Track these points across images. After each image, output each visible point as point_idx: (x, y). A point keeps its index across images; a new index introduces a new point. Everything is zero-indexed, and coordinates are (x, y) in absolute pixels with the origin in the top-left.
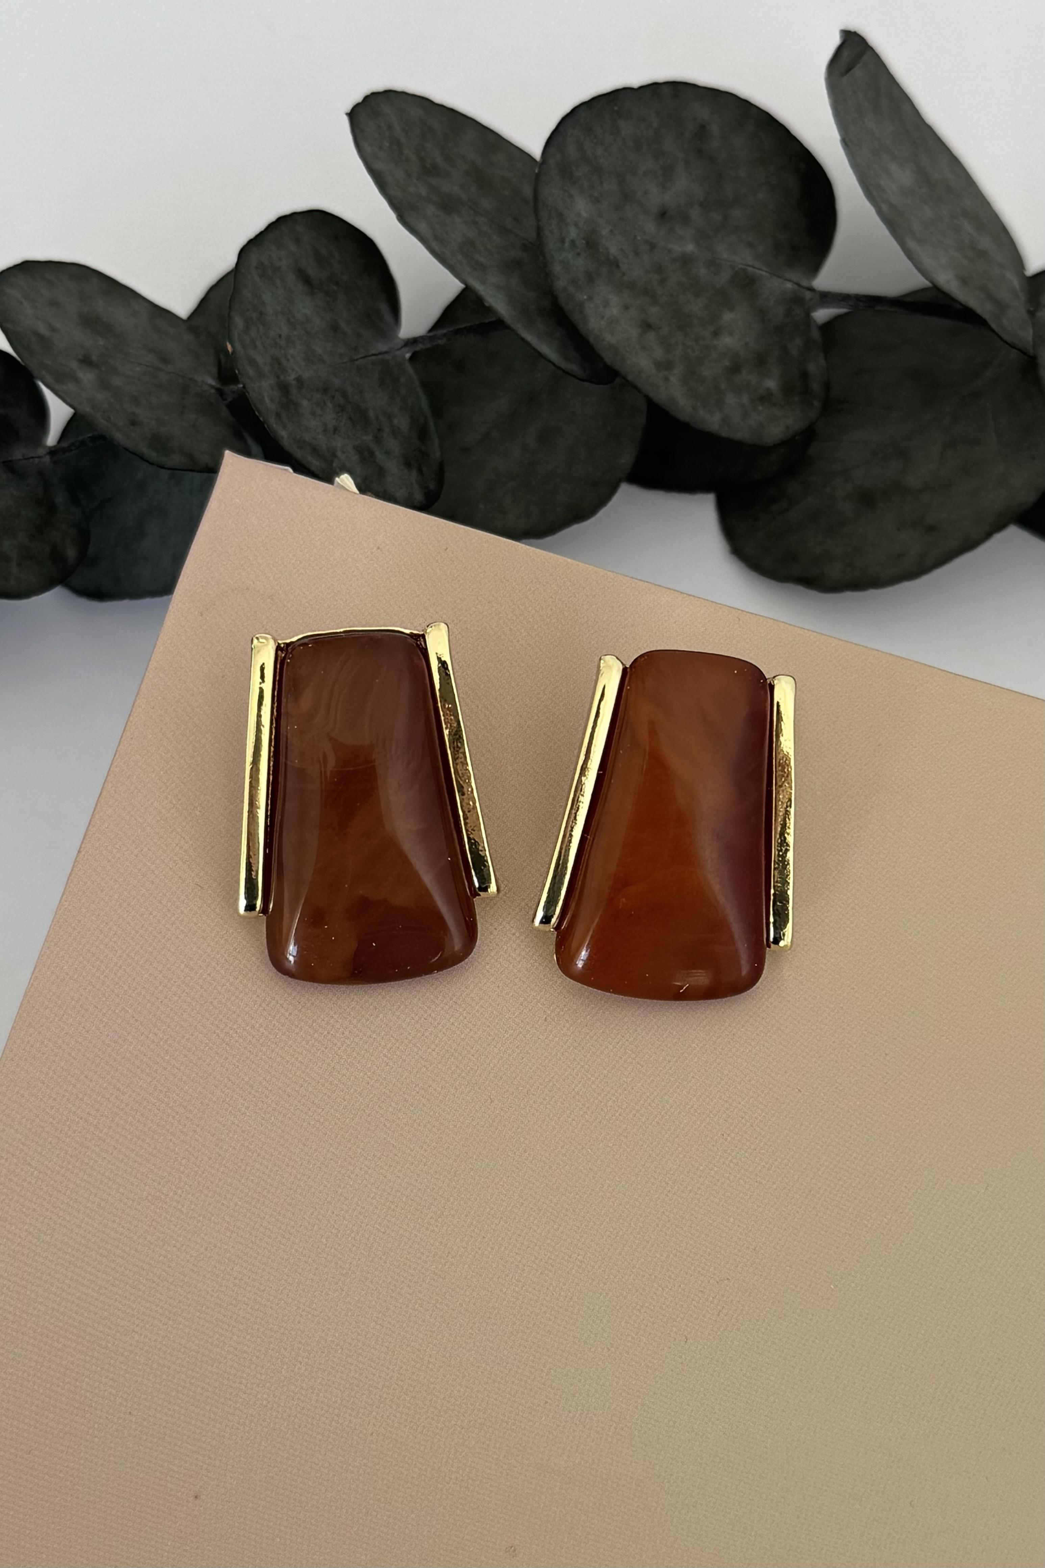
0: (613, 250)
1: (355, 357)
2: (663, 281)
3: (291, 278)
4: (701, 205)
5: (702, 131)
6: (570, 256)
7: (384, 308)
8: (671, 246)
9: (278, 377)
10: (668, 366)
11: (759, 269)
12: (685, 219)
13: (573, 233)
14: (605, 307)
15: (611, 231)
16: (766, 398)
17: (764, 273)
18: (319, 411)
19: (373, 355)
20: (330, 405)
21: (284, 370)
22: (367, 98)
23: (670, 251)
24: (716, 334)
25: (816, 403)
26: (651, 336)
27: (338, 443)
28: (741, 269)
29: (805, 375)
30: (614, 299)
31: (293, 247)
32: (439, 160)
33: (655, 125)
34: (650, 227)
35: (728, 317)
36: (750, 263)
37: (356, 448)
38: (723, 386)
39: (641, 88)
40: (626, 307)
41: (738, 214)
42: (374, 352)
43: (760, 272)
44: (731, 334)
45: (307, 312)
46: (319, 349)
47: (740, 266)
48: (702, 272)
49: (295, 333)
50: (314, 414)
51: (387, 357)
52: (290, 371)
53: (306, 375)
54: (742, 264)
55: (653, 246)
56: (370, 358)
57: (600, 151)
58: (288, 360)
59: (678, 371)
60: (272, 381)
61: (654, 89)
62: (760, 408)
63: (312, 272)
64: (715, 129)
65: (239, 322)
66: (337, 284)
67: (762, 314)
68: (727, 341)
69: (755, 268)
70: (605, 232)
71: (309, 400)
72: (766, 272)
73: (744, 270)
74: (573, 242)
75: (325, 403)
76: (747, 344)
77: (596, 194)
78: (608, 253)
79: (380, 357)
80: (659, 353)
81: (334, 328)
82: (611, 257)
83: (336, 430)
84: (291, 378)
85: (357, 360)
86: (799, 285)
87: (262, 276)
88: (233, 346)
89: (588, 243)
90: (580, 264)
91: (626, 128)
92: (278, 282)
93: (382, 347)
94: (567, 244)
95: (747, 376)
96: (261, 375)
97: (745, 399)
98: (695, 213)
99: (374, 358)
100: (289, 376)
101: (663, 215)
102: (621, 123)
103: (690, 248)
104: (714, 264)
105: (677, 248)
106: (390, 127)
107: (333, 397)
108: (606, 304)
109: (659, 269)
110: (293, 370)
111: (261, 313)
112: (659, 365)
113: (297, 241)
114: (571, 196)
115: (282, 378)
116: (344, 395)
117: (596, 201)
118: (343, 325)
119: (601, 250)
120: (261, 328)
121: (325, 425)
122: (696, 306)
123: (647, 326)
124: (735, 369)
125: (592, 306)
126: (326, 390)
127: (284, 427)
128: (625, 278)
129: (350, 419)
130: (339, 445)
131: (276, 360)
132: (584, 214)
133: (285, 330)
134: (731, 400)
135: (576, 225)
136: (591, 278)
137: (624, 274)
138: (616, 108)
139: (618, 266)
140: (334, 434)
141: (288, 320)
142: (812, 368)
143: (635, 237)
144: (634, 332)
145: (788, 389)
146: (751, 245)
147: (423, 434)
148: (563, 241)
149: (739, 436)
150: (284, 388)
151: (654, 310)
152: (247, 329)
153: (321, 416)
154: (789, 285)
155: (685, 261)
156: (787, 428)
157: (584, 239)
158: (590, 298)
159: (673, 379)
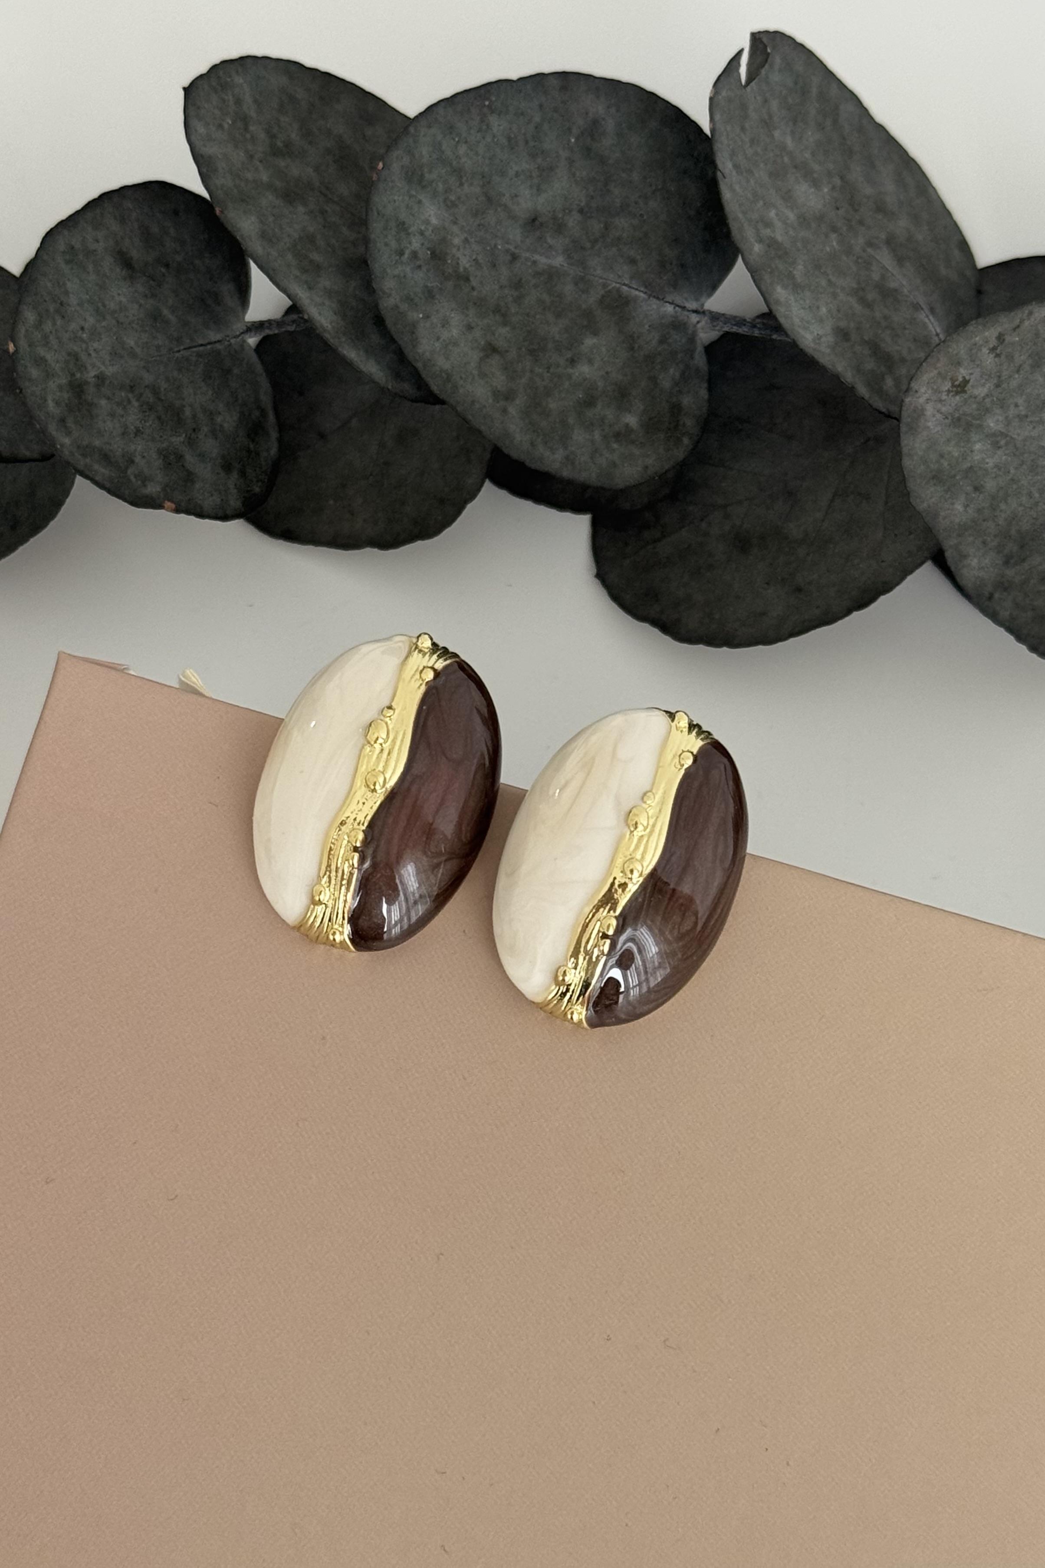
0: (465, 262)
1: (176, 349)
2: (518, 300)
3: (108, 263)
4: (581, 211)
5: (594, 129)
6: (408, 269)
7: (227, 289)
8: (537, 257)
9: (73, 375)
10: (509, 396)
11: (637, 289)
12: (560, 228)
13: (416, 243)
14: (443, 326)
15: (466, 240)
16: (623, 435)
17: (642, 295)
18: (120, 411)
19: (202, 345)
20: (136, 404)
21: (82, 368)
22: (214, 68)
23: (535, 262)
24: (572, 362)
25: (686, 441)
26: (495, 360)
27: (138, 447)
28: (615, 287)
29: (676, 409)
30: (456, 319)
31: (115, 227)
32: (294, 136)
33: (537, 119)
34: (515, 234)
35: (589, 341)
36: (626, 282)
37: (160, 452)
38: (571, 421)
39: (521, 79)
40: (470, 328)
41: (623, 224)
42: (201, 342)
43: (637, 293)
44: (590, 362)
45: (123, 299)
46: (131, 342)
47: (614, 284)
48: (568, 289)
49: (104, 324)
50: (112, 415)
51: (218, 346)
52: (89, 368)
53: (110, 371)
54: (616, 283)
55: (514, 257)
56: (195, 349)
57: (462, 149)
58: (89, 355)
59: (520, 400)
60: (64, 381)
61: (538, 79)
62: (615, 446)
63: (136, 254)
64: (610, 125)
65: (29, 316)
66: (167, 266)
67: (631, 342)
68: (584, 370)
69: (630, 287)
70: (456, 241)
71: (108, 399)
72: (645, 293)
73: (618, 290)
74: (414, 255)
75: (129, 402)
76: (607, 373)
77: (453, 198)
78: (458, 264)
79: (209, 347)
80: (499, 380)
81: (155, 317)
82: (461, 269)
83: (138, 432)
84: (91, 375)
85: (179, 351)
86: (684, 308)
87: (68, 262)
88: (15, 345)
89: (433, 253)
90: (419, 279)
91: (498, 124)
92: (91, 268)
93: (213, 335)
94: (406, 256)
95: (604, 410)
96: (49, 375)
97: (597, 435)
98: (573, 221)
99: (201, 348)
100: (88, 372)
101: (533, 222)
102: (494, 120)
103: (559, 261)
104: (583, 283)
105: (543, 261)
106: (238, 102)
107: (141, 395)
108: (445, 323)
109: (517, 284)
110: (94, 366)
111: (62, 304)
112: (496, 394)
113: (123, 221)
114: (420, 202)
115: (78, 375)
116: (155, 390)
117: (450, 205)
118: (166, 312)
119: (449, 261)
120: (59, 322)
121: (126, 427)
122: (555, 329)
123: (491, 350)
124: (590, 402)
125: (428, 325)
126: (132, 388)
127: (69, 433)
128: (475, 293)
129: (159, 418)
130: (139, 448)
131: (75, 357)
132: (434, 221)
133: (91, 320)
134: (579, 436)
135: (422, 233)
136: (430, 295)
137: (473, 289)
138: (487, 103)
139: (467, 279)
140: (136, 435)
141: (97, 310)
142: (686, 401)
143: (495, 246)
144: (475, 356)
145: (651, 425)
146: (633, 261)
147: (255, 430)
148: (401, 253)
149: (582, 476)
150: (77, 389)
151: (504, 331)
152: (39, 325)
153: (122, 416)
154: (670, 309)
155: (551, 276)
156: (646, 468)
157: (428, 249)
158: (427, 317)
159: (512, 410)
